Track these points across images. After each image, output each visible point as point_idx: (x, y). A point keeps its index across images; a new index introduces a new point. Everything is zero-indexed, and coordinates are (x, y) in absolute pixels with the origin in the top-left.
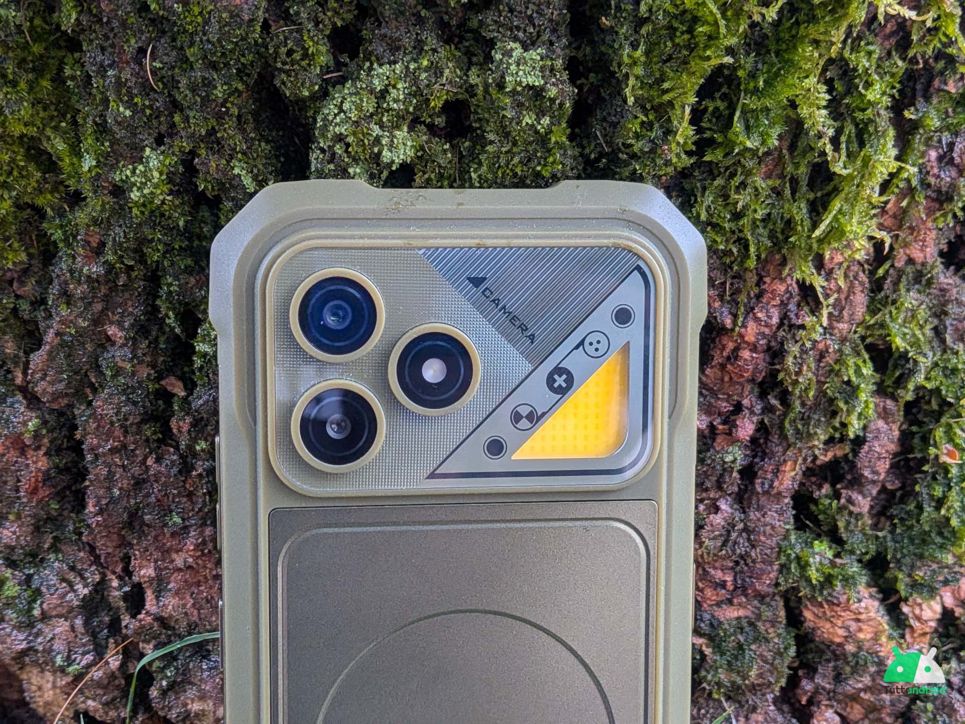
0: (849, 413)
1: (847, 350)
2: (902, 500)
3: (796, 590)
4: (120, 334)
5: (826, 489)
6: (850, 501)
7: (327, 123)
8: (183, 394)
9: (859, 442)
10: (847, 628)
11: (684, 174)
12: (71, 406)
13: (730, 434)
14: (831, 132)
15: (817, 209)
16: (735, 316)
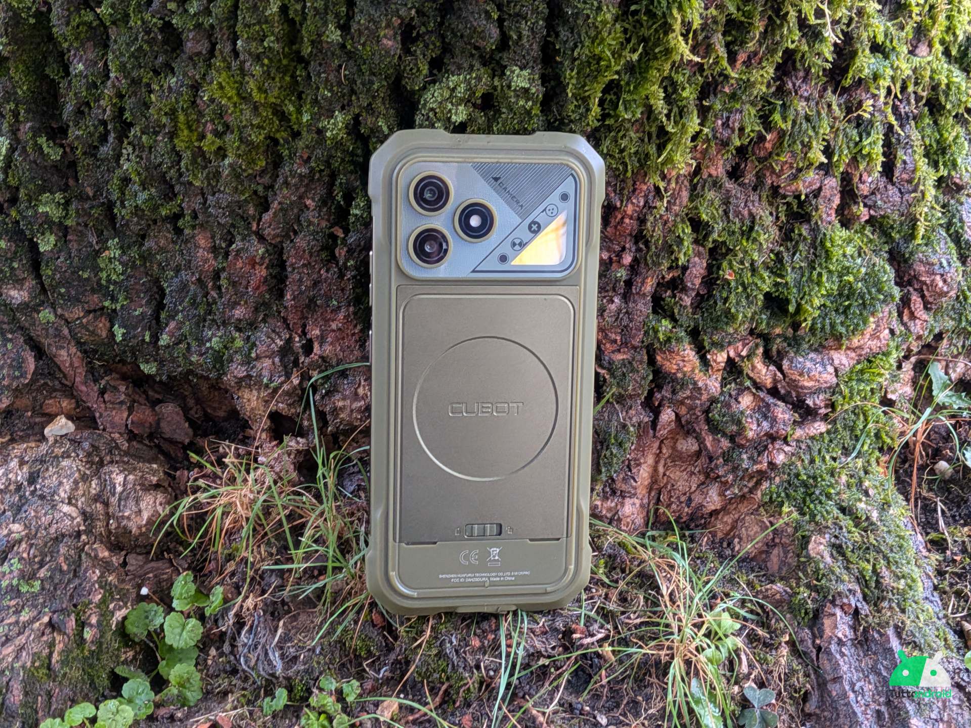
0: (679, 252)
1: (678, 219)
2: (708, 300)
3: (652, 344)
4: (313, 204)
5: (669, 293)
6: (681, 299)
7: (426, 102)
8: (343, 236)
9: (685, 268)
10: (678, 365)
11: (596, 130)
12: (282, 242)
13: (619, 262)
14: (665, 112)
15: (661, 148)
16: (622, 202)
